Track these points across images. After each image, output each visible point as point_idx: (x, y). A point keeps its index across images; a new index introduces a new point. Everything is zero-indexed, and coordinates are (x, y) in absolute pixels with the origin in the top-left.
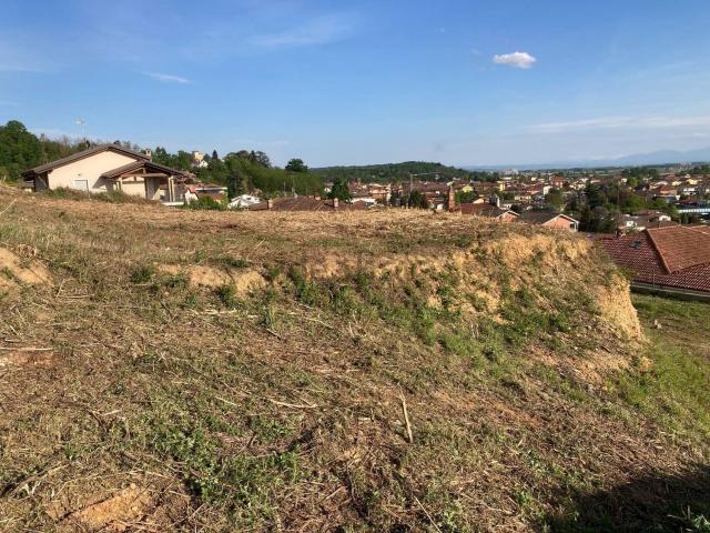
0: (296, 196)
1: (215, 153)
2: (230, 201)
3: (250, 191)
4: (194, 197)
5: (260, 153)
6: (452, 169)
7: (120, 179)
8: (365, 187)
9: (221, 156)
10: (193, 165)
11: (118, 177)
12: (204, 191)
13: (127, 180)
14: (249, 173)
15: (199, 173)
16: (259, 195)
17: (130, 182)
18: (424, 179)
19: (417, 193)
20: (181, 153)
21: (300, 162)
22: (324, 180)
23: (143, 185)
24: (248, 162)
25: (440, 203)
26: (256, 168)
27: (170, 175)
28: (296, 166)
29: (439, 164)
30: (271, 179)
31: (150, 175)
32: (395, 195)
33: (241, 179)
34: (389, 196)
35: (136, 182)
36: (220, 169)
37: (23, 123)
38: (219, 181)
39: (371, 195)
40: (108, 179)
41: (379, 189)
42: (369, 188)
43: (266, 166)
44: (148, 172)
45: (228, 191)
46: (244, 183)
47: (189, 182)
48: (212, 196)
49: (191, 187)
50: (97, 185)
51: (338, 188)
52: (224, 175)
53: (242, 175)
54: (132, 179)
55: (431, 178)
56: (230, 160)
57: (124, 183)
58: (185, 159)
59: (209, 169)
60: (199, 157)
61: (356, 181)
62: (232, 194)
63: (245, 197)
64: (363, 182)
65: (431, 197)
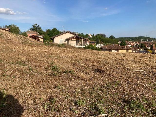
0: (114, 45)
1: (94, 34)
2: (96, 45)
3: (101, 43)
4: (88, 44)
5: (104, 34)
6: (152, 38)
7: (70, 40)
8: (128, 42)
9: (95, 35)
10: (89, 37)
11: (70, 39)
12: (91, 43)
13: (72, 40)
14: (101, 39)
15: (90, 39)
16: (103, 44)
17: (73, 41)
18: (144, 41)
19: (143, 44)
20: (86, 34)
21: (113, 36)
22: (118, 40)
23: (76, 41)
24: (101, 36)
25: (149, 47)
26: (102, 38)
27: (82, 39)
28: (112, 37)
29: (148, 37)
30: (106, 40)
31: (77, 39)
32: (137, 44)
33: (99, 40)
34: (135, 45)
35: (74, 41)
36: (94, 38)
37: (56, 28)
38: (94, 41)
39: (130, 44)
40: (68, 40)
41: (132, 43)
42: (130, 43)
43: (105, 37)
44: (77, 38)
45: (96, 43)
46: (100, 41)
47: (88, 41)
48: (92, 44)
49: (88, 42)
50: (65, 41)
51: (123, 42)
52: (95, 39)
53: (99, 39)
54: (73, 40)
55: (146, 40)
56: (97, 36)
57: (71, 41)
58: (87, 36)
59: (92, 38)
60: (90, 35)
61: (126, 41)
62: (97, 44)
63: (100, 44)
64: (128, 41)
65: (147, 45)
